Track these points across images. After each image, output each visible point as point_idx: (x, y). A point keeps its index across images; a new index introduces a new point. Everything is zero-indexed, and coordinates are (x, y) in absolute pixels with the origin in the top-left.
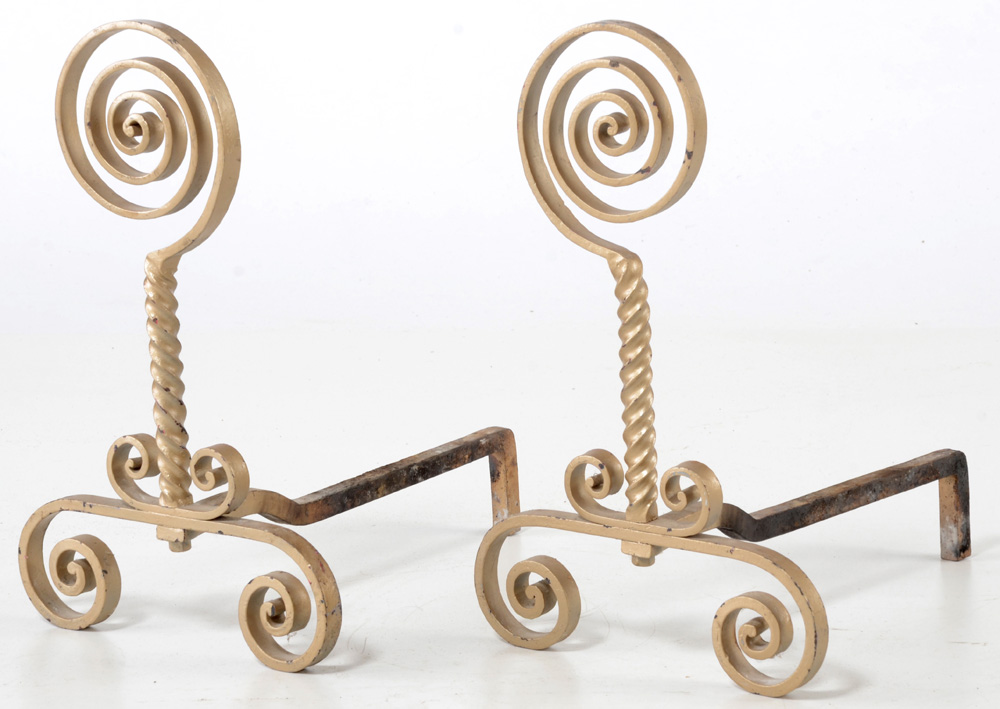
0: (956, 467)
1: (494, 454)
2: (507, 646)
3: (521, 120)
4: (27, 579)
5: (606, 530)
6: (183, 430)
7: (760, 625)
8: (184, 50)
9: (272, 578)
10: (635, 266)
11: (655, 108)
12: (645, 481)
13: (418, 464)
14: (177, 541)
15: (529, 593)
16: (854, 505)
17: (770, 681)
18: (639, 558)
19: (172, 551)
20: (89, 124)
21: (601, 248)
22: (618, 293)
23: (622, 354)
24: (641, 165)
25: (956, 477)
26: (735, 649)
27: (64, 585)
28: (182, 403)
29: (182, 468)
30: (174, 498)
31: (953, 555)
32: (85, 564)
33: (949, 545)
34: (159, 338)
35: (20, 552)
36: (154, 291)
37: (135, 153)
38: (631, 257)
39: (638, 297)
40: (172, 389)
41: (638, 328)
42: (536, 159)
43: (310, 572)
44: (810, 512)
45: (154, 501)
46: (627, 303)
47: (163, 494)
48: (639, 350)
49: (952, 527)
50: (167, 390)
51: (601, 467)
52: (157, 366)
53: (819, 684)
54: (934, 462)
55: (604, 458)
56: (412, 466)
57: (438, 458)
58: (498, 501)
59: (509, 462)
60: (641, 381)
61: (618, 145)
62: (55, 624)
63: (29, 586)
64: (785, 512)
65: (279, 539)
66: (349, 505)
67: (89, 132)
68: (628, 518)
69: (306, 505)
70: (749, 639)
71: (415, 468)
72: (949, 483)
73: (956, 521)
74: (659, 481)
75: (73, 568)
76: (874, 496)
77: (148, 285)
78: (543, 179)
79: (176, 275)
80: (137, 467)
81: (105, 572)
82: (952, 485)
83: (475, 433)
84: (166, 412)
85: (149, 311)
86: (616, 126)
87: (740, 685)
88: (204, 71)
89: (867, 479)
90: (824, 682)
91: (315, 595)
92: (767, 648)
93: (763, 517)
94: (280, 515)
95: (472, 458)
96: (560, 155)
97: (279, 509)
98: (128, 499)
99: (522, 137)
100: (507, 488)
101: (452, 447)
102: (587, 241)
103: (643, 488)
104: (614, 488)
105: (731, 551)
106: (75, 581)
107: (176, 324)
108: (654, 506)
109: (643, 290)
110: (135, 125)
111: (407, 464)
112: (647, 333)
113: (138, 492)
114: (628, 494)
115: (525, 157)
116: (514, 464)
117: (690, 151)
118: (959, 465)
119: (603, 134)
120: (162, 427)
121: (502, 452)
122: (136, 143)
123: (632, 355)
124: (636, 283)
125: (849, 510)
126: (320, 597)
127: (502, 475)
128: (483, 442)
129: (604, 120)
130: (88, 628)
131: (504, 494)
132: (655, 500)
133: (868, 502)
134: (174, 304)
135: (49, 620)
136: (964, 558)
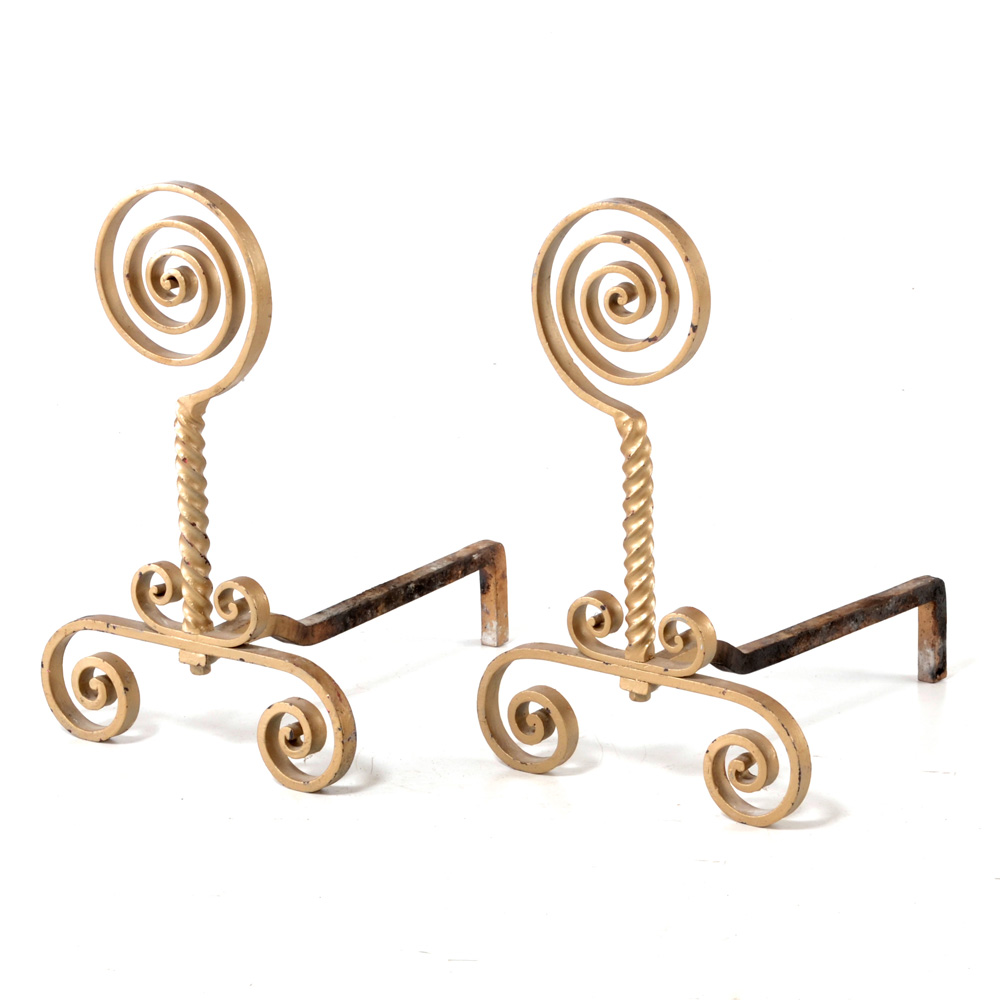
0: (935, 594)
1: (486, 568)
2: (506, 769)
3: (535, 284)
4: (49, 692)
5: (605, 666)
6: (207, 562)
7: (748, 760)
8: (223, 214)
9: (291, 704)
10: (640, 425)
11: (663, 283)
12: (645, 623)
13: (415, 582)
14: (199, 665)
15: (530, 722)
16: (837, 635)
17: (756, 812)
18: (636, 694)
19: (194, 673)
20: (128, 276)
21: (608, 407)
22: (623, 449)
23: (626, 506)
24: (649, 334)
25: (935, 604)
26: (724, 781)
27: (84, 698)
28: (206, 537)
29: (205, 597)
30: (197, 625)
31: (930, 677)
32: (106, 680)
33: (926, 668)
34: (187, 476)
35: (42, 666)
36: (184, 432)
37: (171, 304)
38: (636, 415)
39: (641, 454)
40: (198, 524)
41: (642, 483)
42: (548, 319)
43: (329, 701)
44: (795, 644)
45: (177, 626)
46: (631, 459)
47: (185, 620)
48: (642, 503)
49: (929, 651)
50: (194, 525)
51: (603, 608)
52: (184, 501)
53: (801, 815)
54: (914, 590)
55: (605, 599)
56: (409, 584)
57: (434, 575)
58: (488, 613)
59: (499, 575)
60: (643, 531)
61: (627, 313)
62: (75, 735)
63: (51, 698)
64: (772, 645)
65: (299, 670)
66: (351, 624)
67: (128, 283)
68: (627, 656)
69: (313, 626)
70: (738, 773)
71: (412, 585)
72: (928, 609)
73: (933, 646)
74: (657, 623)
75: (95, 684)
76: (856, 626)
77: (178, 425)
78: (554, 338)
79: (204, 417)
80: (161, 593)
81: (126, 689)
82: (931, 611)
83: (468, 547)
84: (192, 545)
85: (179, 450)
86: (626, 297)
87: (729, 815)
88: (241, 235)
89: (850, 609)
90: (807, 812)
91: (333, 723)
92: (755, 782)
93: (751, 651)
94: (290, 638)
95: (465, 573)
96: (572, 318)
97: (288, 631)
98: (151, 623)
99: (535, 299)
100: (497, 600)
101: (446, 563)
102: (596, 400)
103: (642, 630)
104: (615, 626)
105: (724, 693)
106: (96, 696)
107: (203, 463)
108: (652, 647)
109: (647, 448)
110: (172, 279)
111: (405, 582)
112: (650, 487)
113: (160, 617)
114: (627, 634)
115: (538, 318)
116: (504, 576)
117: (695, 325)
118: (938, 592)
119: (613, 302)
120: (187, 559)
121: (493, 565)
122: (172, 295)
123: (635, 508)
124: (641, 440)
125: (832, 640)
126: (338, 725)
127: (492, 588)
128: (475, 557)
129: (615, 290)
130: (108, 741)
131: (494, 606)
132: (652, 641)
133: (850, 632)
134: (202, 444)
135: (70, 731)
136: (940, 680)
